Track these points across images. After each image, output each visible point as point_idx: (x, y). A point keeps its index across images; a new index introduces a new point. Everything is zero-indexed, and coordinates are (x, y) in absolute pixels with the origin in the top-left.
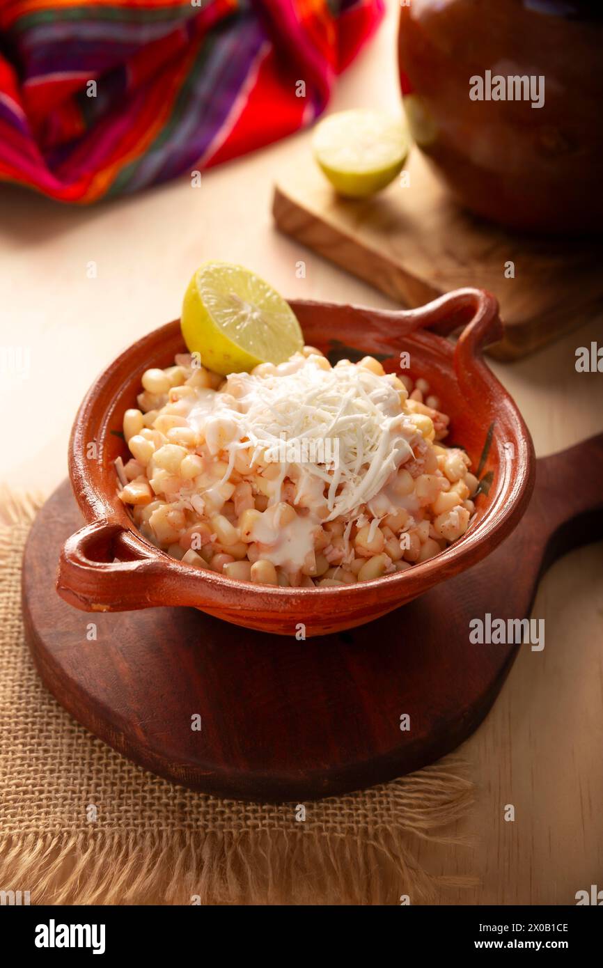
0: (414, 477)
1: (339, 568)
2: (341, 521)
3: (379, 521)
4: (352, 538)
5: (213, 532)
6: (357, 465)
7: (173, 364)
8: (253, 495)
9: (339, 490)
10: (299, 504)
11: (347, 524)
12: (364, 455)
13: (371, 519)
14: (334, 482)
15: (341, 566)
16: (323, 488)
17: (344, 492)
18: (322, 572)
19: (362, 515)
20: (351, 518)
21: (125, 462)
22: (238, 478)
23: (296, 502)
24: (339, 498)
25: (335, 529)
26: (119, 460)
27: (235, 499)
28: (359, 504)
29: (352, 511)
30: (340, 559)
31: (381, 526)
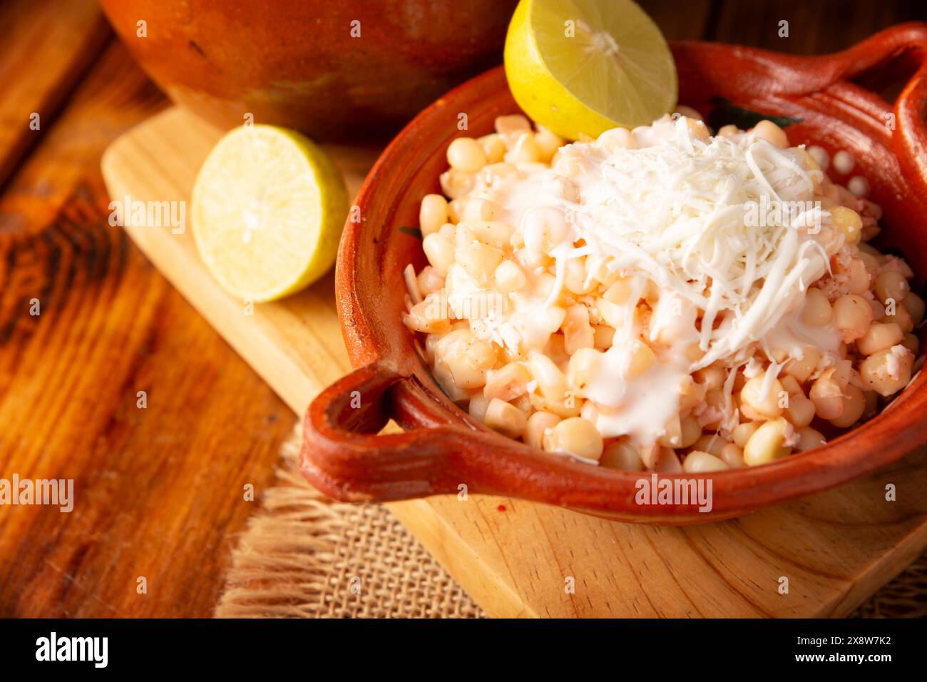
0: (832, 302)
1: (716, 435)
2: (720, 366)
3: (779, 368)
4: (736, 391)
5: (530, 378)
6: (747, 280)
7: (492, 130)
8: (591, 324)
9: (719, 320)
10: (657, 341)
11: (729, 370)
12: (757, 266)
13: (766, 364)
14: (712, 307)
15: (719, 434)
16: (695, 317)
17: (724, 324)
18: (688, 443)
19: (752, 360)
20: (736, 363)
21: (418, 271)
22: (570, 300)
23: (652, 337)
24: (719, 332)
25: (710, 380)
26: (410, 270)
27: (565, 330)
28: (750, 342)
29: (735, 354)
30: (718, 422)
31: (781, 376)
